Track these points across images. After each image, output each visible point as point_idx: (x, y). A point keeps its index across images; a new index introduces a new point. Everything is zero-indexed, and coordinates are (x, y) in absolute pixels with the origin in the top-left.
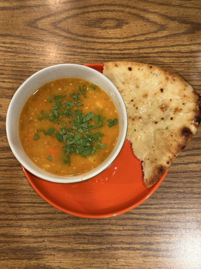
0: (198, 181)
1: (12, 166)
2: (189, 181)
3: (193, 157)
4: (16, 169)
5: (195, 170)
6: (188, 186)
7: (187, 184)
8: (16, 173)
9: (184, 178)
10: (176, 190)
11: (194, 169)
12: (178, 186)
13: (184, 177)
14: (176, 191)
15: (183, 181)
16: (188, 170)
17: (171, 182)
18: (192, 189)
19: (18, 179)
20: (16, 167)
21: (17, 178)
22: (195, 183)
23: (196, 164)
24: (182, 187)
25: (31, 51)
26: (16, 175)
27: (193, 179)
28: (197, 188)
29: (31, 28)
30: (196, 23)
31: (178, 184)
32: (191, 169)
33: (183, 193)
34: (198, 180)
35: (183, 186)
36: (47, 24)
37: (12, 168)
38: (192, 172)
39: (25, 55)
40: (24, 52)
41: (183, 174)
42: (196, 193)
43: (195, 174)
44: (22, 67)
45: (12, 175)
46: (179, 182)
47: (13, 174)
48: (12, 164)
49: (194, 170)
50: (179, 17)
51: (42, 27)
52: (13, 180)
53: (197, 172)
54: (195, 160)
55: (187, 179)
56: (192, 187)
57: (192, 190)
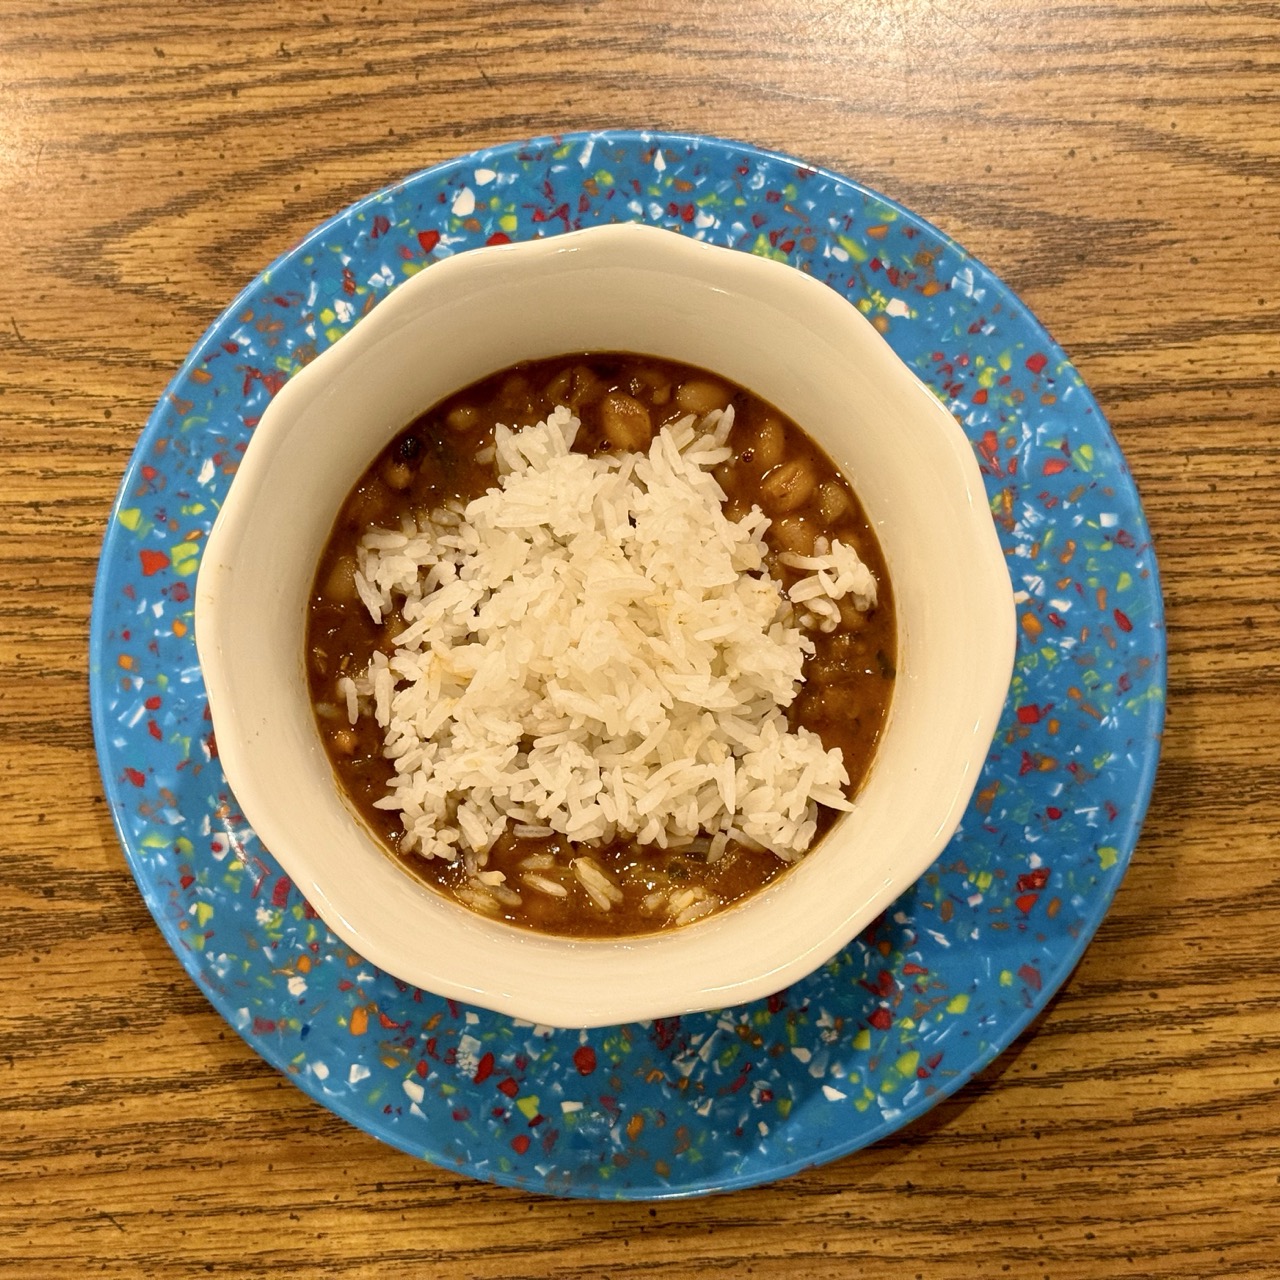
0: (1123, 1181)
1: (24, 1153)
2: (1071, 1184)
3: (1084, 1037)
4: (45, 1169)
5: (1103, 1116)
6: (1064, 1214)
7: (1063, 1204)
8: (47, 1193)
9: (1039, 1169)
10: (999, 1240)
11: (1095, 1113)
12: (1012, 1218)
13: (1043, 1159)
14: (996, 1248)
15: (1036, 1185)
16: (1061, 1116)
17: (967, 1198)
18: (1088, 1230)
19: (67, 1233)
20: (45, 1162)
21: (57, 1228)
22: (1108, 1192)
23: (1107, 1078)
24: (1033, 1223)
25: (88, 434)
26: (52, 1208)
27: (1091, 1168)
28: (1117, 1225)
29: (70, 286)
30: (1066, 219)
31: (1011, 1206)
32: (1081, 1113)
33: (1042, 1254)
34: (1122, 1176)
35: (1038, 1215)
36: (173, 254)
37: (25, 1166)
38: (1086, 1127)
39: (49, 462)
40: (39, 439)
41: (1034, 1143)
42: (1112, 1252)
43: (1104, 1140)
44: (39, 534)
45: (26, 1211)
46: (1017, 1195)
47: (33, 1204)
48: (20, 1141)
49: (1092, 1116)
50: (966, 187)
51: (138, 280)
52: (35, 1242)
53: (1115, 1125)
54: (1097, 1054)
55: (1057, 1172)
56: (1087, 1220)
57: (1090, 1237)
